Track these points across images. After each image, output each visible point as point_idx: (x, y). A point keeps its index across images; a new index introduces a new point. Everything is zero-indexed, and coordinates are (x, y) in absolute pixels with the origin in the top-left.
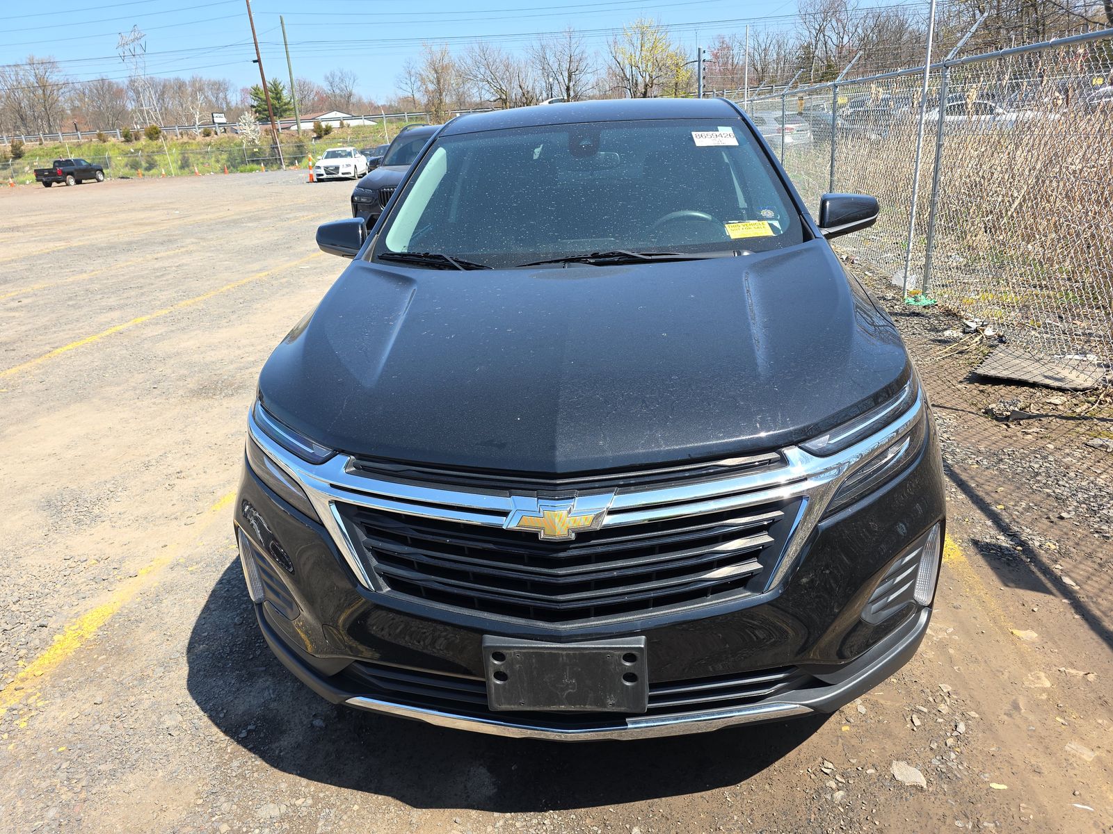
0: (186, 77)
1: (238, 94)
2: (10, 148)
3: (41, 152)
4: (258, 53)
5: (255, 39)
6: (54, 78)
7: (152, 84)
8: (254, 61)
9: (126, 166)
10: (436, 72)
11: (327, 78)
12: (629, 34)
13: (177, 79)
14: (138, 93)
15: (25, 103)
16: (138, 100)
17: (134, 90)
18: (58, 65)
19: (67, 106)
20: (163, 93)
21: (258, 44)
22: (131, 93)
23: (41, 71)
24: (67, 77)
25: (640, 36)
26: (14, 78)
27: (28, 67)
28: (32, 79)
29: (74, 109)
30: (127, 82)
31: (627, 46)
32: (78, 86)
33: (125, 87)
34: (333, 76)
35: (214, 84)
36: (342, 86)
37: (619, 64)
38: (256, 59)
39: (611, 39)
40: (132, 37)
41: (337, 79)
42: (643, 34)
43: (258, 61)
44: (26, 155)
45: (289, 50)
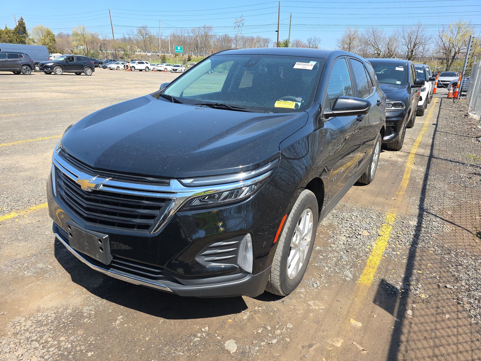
0: (255, 36)
1: (273, 44)
2: (188, 57)
3: (196, 60)
4: (278, 28)
5: (278, 22)
6: (210, 34)
7: (243, 38)
8: (276, 31)
9: (222, 68)
10: (350, 40)
11: (308, 40)
12: (451, 28)
13: (252, 37)
14: (237, 41)
15: (199, 42)
16: (236, 44)
17: (236, 40)
18: (213, 28)
19: (212, 44)
20: (246, 42)
21: (279, 25)
22: (235, 41)
23: (206, 31)
24: (215, 33)
25: (457, 29)
26: (197, 32)
27: (203, 29)
28: (203, 33)
29: (215, 45)
30: (234, 37)
31: (449, 33)
32: (218, 37)
33: (233, 39)
34: (311, 39)
35: (265, 39)
36: (314, 44)
37: (443, 41)
38: (277, 30)
39: (441, 29)
40: (240, 20)
41: (312, 41)
42: (459, 28)
43: (277, 31)
44: (192, 60)
45: (291, 27)
